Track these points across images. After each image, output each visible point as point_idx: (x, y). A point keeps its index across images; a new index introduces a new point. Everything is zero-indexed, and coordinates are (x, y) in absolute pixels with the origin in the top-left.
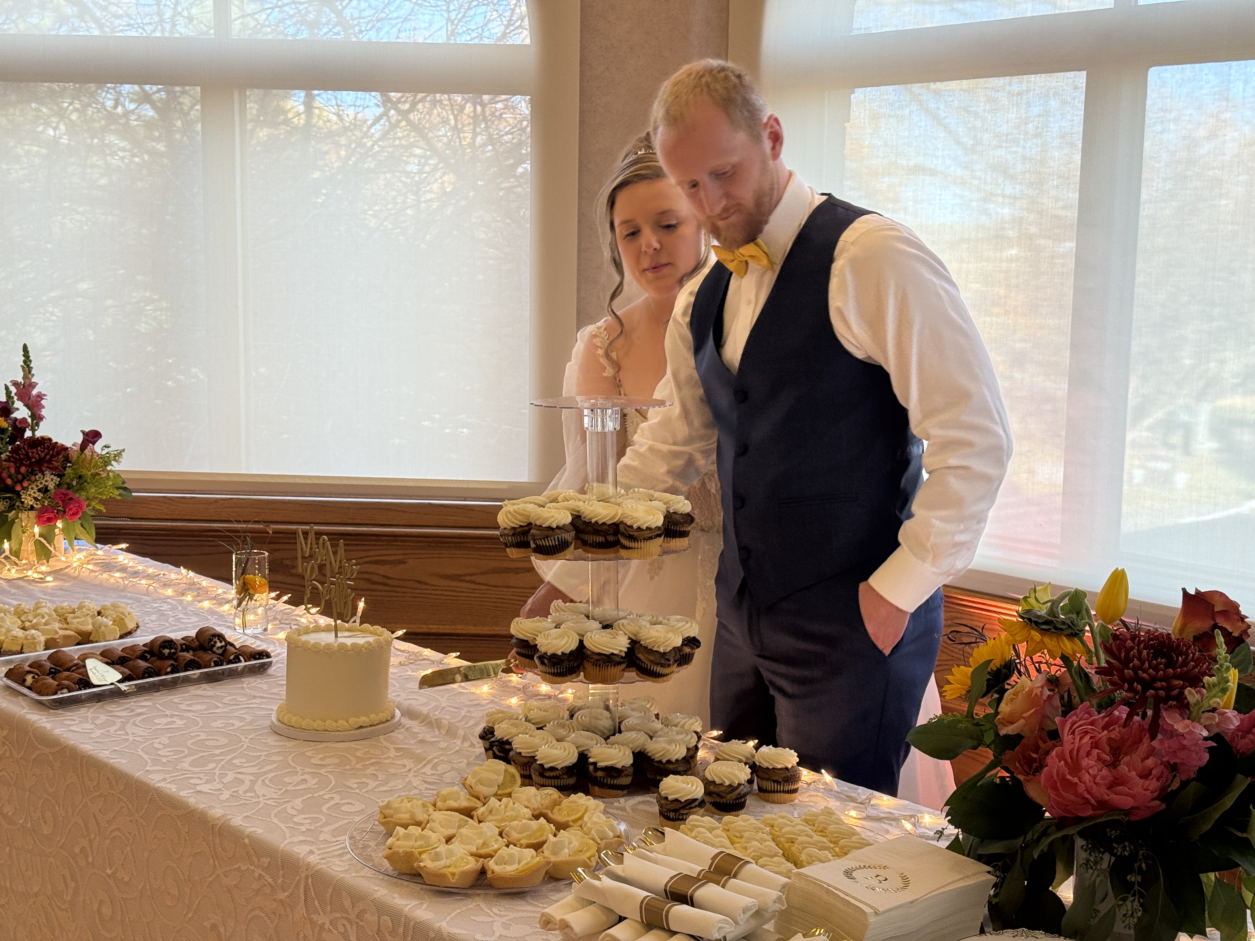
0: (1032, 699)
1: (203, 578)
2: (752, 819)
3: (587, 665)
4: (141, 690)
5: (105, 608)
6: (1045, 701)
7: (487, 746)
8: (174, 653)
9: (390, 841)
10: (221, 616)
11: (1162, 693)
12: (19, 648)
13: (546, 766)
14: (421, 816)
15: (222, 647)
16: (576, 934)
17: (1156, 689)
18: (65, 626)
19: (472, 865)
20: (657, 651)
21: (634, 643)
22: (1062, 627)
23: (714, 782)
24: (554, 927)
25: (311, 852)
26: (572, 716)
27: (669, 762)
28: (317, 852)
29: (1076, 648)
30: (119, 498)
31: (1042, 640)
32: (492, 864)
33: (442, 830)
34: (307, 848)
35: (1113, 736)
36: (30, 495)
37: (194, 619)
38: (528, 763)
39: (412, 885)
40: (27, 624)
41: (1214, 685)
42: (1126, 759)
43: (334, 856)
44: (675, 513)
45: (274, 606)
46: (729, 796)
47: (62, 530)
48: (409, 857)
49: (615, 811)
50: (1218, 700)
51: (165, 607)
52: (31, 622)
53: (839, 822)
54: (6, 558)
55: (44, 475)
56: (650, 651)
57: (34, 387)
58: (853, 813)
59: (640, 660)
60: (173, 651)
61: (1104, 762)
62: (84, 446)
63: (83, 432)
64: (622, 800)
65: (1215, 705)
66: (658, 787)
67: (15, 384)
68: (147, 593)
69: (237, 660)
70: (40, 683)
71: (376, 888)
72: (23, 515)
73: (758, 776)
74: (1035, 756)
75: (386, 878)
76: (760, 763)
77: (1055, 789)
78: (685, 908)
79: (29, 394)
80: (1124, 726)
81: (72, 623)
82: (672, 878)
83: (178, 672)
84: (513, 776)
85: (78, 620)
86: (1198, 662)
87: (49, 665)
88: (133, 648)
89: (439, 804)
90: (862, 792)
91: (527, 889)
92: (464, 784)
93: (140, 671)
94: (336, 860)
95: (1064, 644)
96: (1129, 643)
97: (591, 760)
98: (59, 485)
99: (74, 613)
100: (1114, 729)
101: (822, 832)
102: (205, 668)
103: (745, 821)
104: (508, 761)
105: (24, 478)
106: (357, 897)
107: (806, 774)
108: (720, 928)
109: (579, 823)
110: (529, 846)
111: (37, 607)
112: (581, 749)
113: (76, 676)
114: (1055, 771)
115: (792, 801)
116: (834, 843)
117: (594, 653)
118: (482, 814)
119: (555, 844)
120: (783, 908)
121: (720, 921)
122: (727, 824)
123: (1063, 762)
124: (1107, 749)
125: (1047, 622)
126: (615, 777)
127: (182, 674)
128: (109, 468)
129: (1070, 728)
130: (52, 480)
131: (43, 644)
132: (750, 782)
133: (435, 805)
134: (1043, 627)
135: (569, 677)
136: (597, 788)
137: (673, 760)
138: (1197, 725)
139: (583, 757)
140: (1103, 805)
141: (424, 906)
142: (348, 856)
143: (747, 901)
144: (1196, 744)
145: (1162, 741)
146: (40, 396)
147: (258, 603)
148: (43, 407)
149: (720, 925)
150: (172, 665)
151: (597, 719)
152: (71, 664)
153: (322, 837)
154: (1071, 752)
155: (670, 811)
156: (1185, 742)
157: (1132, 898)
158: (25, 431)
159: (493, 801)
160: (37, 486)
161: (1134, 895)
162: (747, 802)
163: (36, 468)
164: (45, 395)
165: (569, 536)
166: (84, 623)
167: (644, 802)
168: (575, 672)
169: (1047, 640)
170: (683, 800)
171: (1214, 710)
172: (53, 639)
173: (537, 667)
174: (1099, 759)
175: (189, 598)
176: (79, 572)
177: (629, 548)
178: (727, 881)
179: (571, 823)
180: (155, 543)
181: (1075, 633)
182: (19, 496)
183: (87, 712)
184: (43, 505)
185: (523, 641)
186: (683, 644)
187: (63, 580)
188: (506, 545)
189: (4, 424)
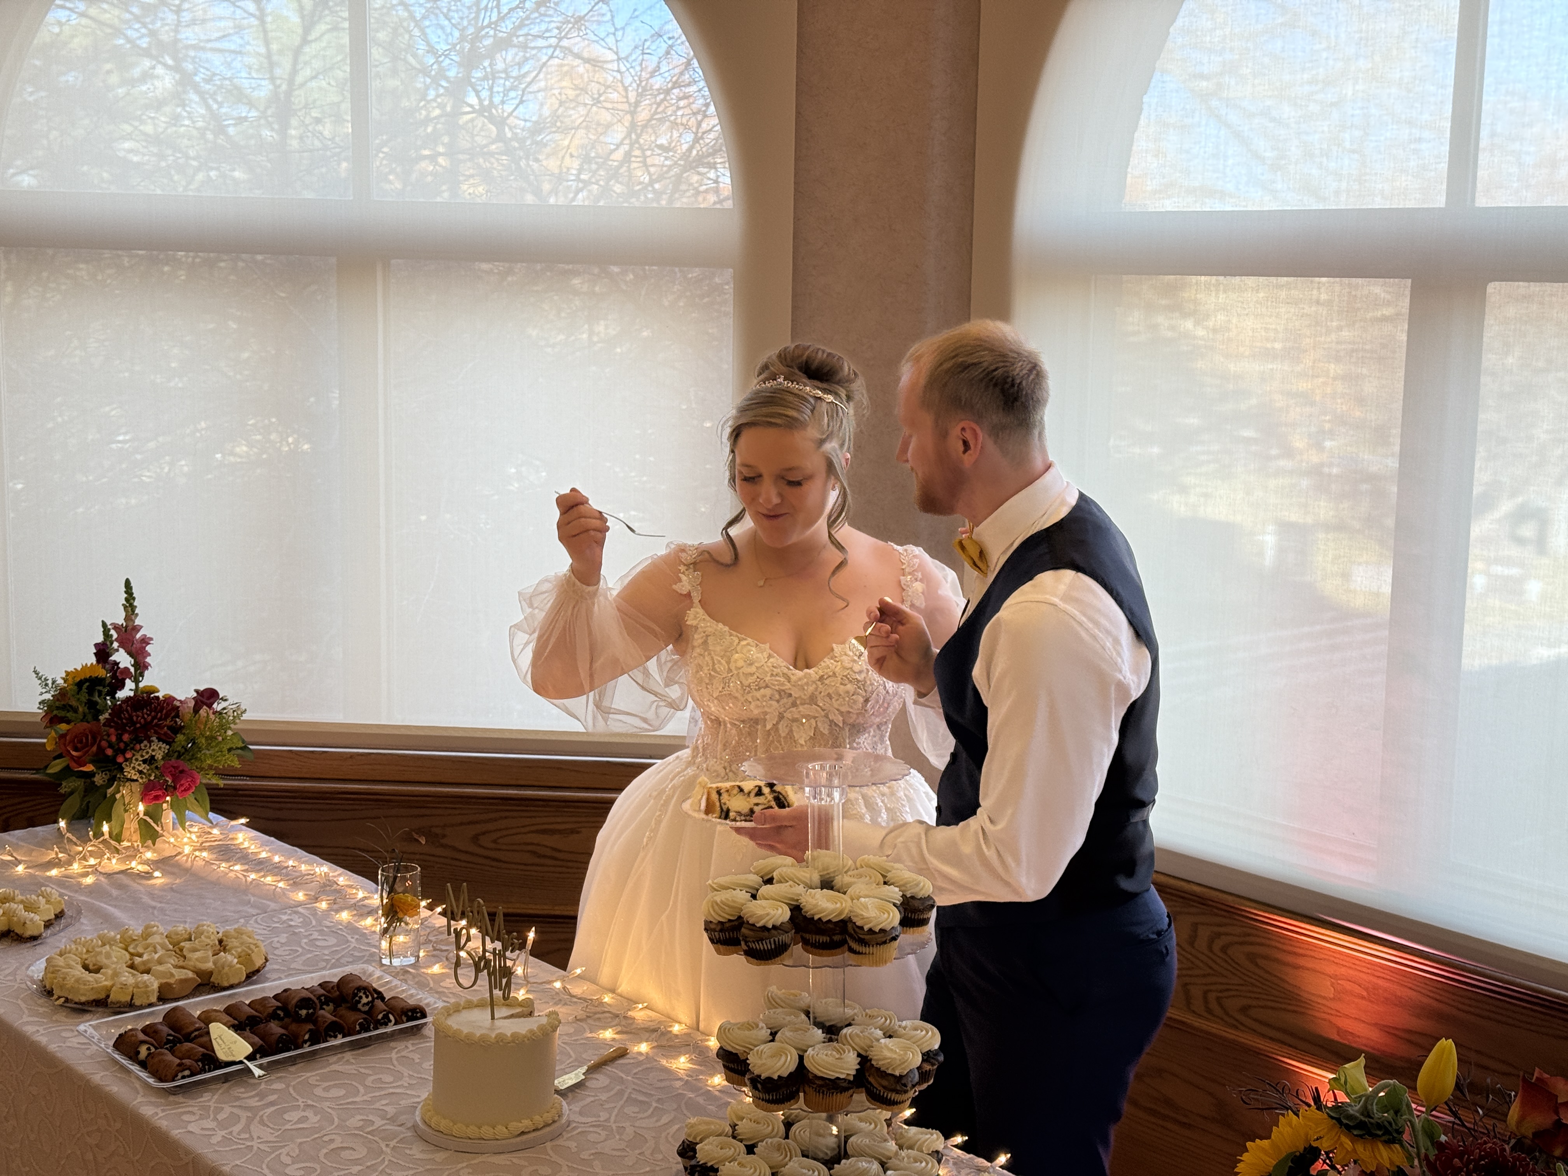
1: (340, 870)
3: (808, 1089)
5: (226, 934)
7: (688, 1170)
8: (313, 1014)
10: (363, 936)
12: (128, 999)
15: (367, 1004)
18: (181, 963)
20: (892, 1075)
21: (864, 1060)
22: (1380, 1133)
29: (1394, 1157)
31: (1354, 1147)
36: (134, 768)
37: (332, 941)
40: (137, 960)
44: (913, 897)
45: (430, 919)
47: (171, 804)
51: (296, 920)
52: (140, 957)
54: (106, 843)
55: (150, 742)
56: (882, 1074)
57: (139, 631)
59: (871, 1083)
60: (311, 1011)
62: (198, 704)
63: (197, 691)
67: (116, 627)
68: (273, 896)
69: (385, 1022)
70: (156, 1059)
72: (125, 790)
79: (132, 640)
81: (190, 960)
83: (319, 1043)
85: (198, 955)
87: (165, 1030)
88: (262, 1001)
93: (274, 1038)
95: (1380, 1152)
98: (167, 756)
99: (190, 940)
102: (350, 1035)
105: (127, 747)
111: (147, 934)
113: (199, 1048)
117: (816, 1076)
125: (1359, 1124)
127: (323, 1045)
130: (160, 748)
131: (156, 996)
135: (786, 1104)
146: (146, 641)
148: (149, 655)
150: (310, 1030)
152: (192, 1028)
160: (142, 756)
163: (141, 735)
164: (151, 639)
165: (787, 934)
166: (204, 960)
168: (793, 1098)
169: (1360, 1148)
172: (169, 988)
173: (748, 1089)
175: (324, 905)
176: (192, 862)
177: (859, 953)
180: (278, 805)
181: (1392, 1137)
182: (121, 770)
183: (210, 1099)
184: (149, 780)
185: (731, 1053)
186: (923, 1060)
187: (173, 874)
188: (712, 940)
189: (102, 673)
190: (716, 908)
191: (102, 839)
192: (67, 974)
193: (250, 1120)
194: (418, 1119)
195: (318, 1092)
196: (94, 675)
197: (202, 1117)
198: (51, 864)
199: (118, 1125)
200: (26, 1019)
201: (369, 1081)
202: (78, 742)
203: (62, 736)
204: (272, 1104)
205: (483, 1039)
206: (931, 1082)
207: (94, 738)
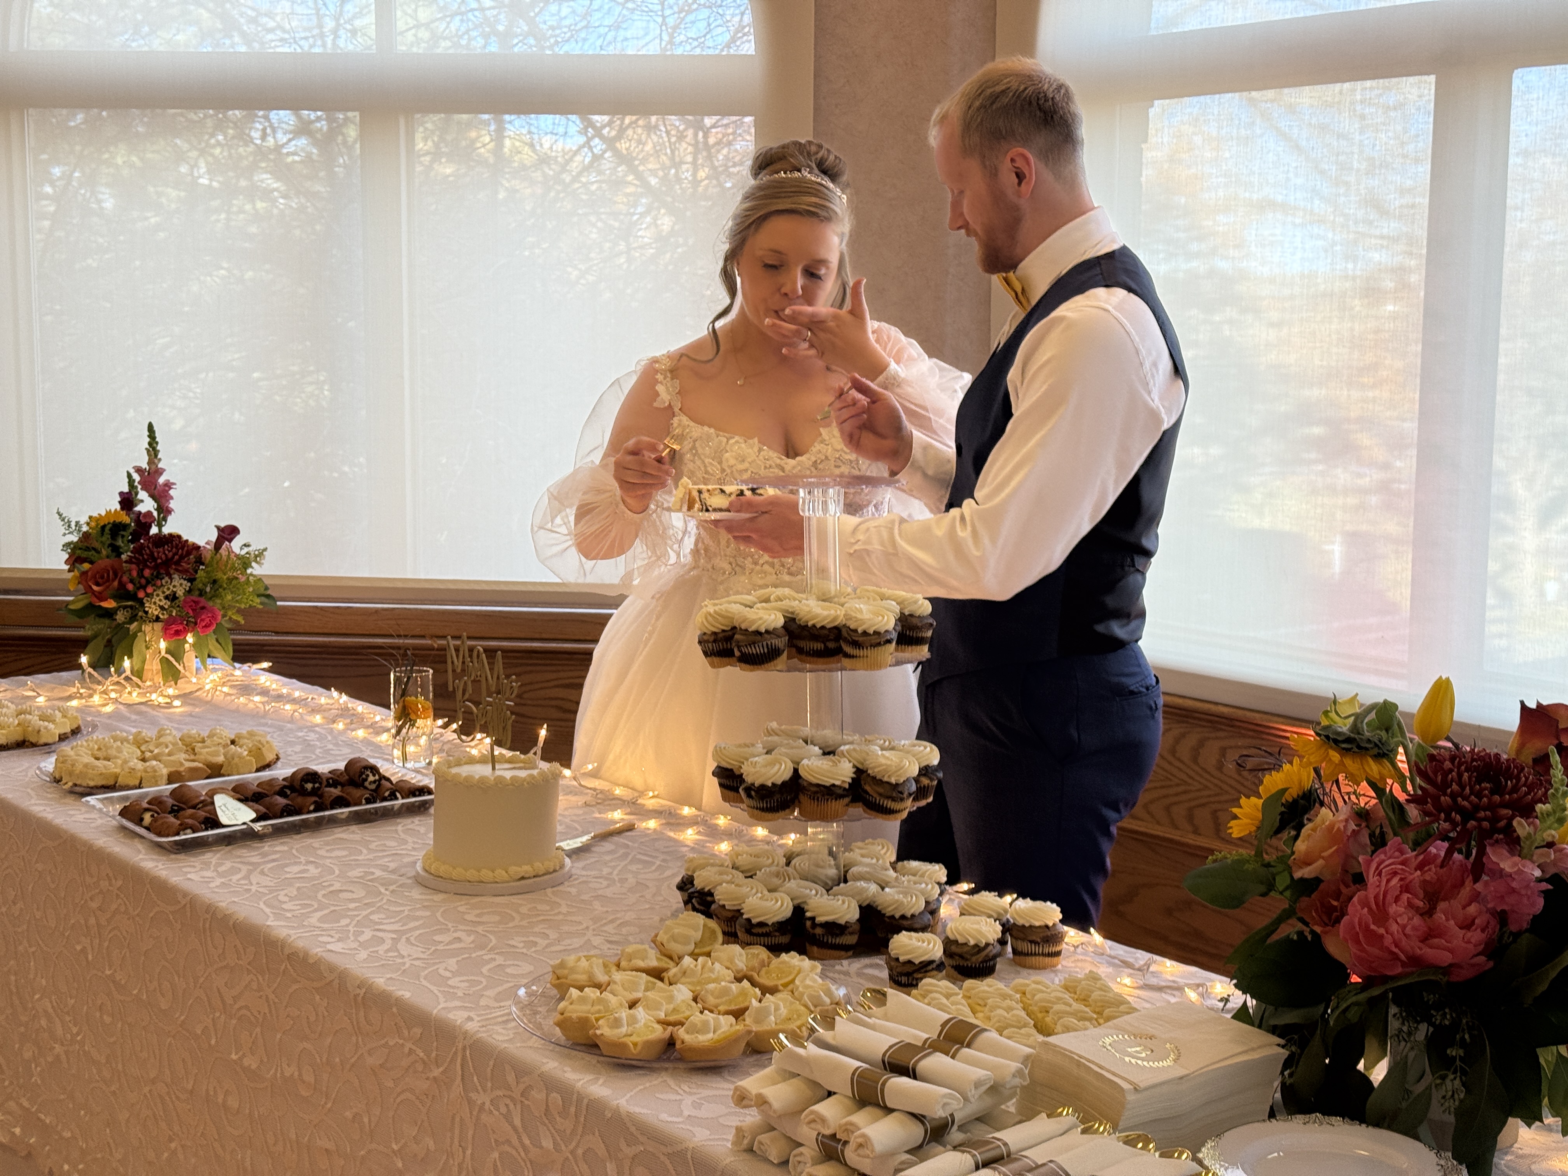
0: (1333, 835)
1: (358, 702)
2: (1001, 985)
3: (803, 798)
4: (279, 832)
5: (239, 736)
6: (1349, 837)
7: (686, 898)
8: (319, 788)
9: (562, 1005)
10: (377, 747)
11: (1486, 824)
12: (137, 783)
13: (754, 921)
14: (602, 978)
15: (375, 782)
16: (775, 1112)
17: (1479, 820)
18: (192, 757)
19: (659, 1033)
20: (888, 783)
21: (860, 773)
22: (1368, 746)
23: (956, 942)
24: (749, 1103)
25: (470, 1019)
26: (788, 864)
27: (903, 917)
28: (477, 1018)
29: (1385, 772)
30: (261, 607)
31: (1342, 761)
32: (681, 1033)
33: (625, 993)
34: (466, 1014)
35: (1428, 878)
36: (155, 603)
37: (345, 750)
38: (733, 917)
39: (588, 1057)
40: (148, 754)
41: (1548, 815)
42: (1442, 905)
43: (496, 1024)
44: (911, 615)
45: (442, 735)
46: (974, 959)
47: (194, 645)
48: (584, 1023)
49: (836, 976)
50: (1553, 832)
51: (312, 736)
52: (152, 752)
53: (1106, 989)
54: (127, 679)
55: (171, 579)
56: (878, 782)
57: (161, 474)
58: (1127, 981)
59: (867, 792)
60: (317, 785)
61: (1417, 909)
62: (218, 545)
63: (218, 527)
64: (845, 962)
65: (1550, 839)
66: (887, 947)
67: (139, 470)
68: (292, 720)
69: (394, 796)
70: (160, 822)
71: (545, 1061)
72: (147, 628)
73: (1011, 935)
74: (1335, 903)
75: (558, 1048)
76: (1014, 919)
77: (1358, 942)
78: (904, 1080)
79: (155, 483)
80: (1442, 866)
81: (201, 754)
82: (891, 1047)
83: (323, 810)
84: (713, 932)
85: (207, 750)
86: (1531, 788)
87: (171, 801)
88: (271, 782)
89: (623, 964)
90: (1141, 956)
91: (723, 1063)
92: (654, 942)
93: (278, 809)
94: (498, 1028)
95: (1369, 765)
96: (1448, 764)
97: (808, 914)
98: (190, 591)
99: (203, 741)
100: (1430, 870)
101: (1085, 1000)
102: (356, 805)
103: (990, 986)
104: (708, 915)
105: (148, 582)
106: (522, 1070)
107: (1072, 935)
108: (945, 1104)
109: (790, 987)
110: (727, 1013)
111: (160, 735)
112: (796, 902)
113: (202, 814)
114: (1356, 920)
115: (1054, 966)
116: (1098, 1013)
117: (811, 784)
118: (675, 975)
119: (758, 1010)
120: (1025, 1083)
121: (945, 1096)
122: (968, 990)
123: (1366, 909)
124: (1421, 894)
125: (1349, 740)
126: (837, 935)
127: (327, 813)
128: (249, 571)
129: (1377, 868)
130: (181, 585)
131: (165, 778)
132: (1002, 942)
133: (618, 966)
134: (1344, 746)
135: (781, 814)
136: (815, 949)
137: (909, 915)
138: (1528, 863)
139: (799, 911)
140: (1415, 961)
141: (601, 1081)
142: (513, 1024)
143: (980, 1073)
144: (1527, 887)
145: (1486, 884)
146: (168, 485)
147: (420, 732)
148: (172, 498)
149: (945, 1100)
150: (315, 802)
151: (818, 866)
152: (197, 801)
153: (483, 1002)
154: (1376, 897)
155: (901, 974)
156: (1514, 884)
157: (1452, 1077)
158: (150, 527)
159: (687, 961)
160: (163, 592)
161: (1455, 1072)
162: (998, 967)
163: (162, 571)
164: (174, 484)
165: (780, 642)
166: (216, 754)
167: (871, 966)
168: (788, 807)
169: (1348, 761)
170: (917, 962)
171: (1550, 845)
172: (178, 773)
173: (742, 802)
174: (1410, 905)
175: (341, 726)
176: (213, 695)
177: (853, 657)
178: (957, 1050)
179: (781, 988)
180: (304, 662)
181: (1384, 754)
182: (142, 604)
183: (211, 857)
184: (171, 615)
185: (726, 769)
186: (920, 774)
187: (193, 705)
188: (706, 654)
189: (125, 519)
190: (710, 618)
191: (123, 676)
192: (76, 760)
193: (250, 872)
194: (419, 867)
195: (320, 852)
196: (118, 520)
197: (202, 869)
198: (70, 698)
199: (120, 883)
200: (33, 802)
201: (373, 846)
202: (100, 577)
203: (84, 574)
204: (274, 860)
205: (483, 780)
206: (930, 799)
207: (116, 574)
